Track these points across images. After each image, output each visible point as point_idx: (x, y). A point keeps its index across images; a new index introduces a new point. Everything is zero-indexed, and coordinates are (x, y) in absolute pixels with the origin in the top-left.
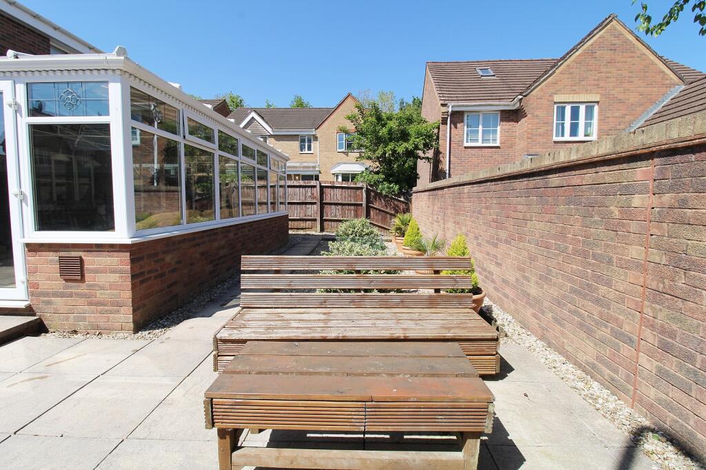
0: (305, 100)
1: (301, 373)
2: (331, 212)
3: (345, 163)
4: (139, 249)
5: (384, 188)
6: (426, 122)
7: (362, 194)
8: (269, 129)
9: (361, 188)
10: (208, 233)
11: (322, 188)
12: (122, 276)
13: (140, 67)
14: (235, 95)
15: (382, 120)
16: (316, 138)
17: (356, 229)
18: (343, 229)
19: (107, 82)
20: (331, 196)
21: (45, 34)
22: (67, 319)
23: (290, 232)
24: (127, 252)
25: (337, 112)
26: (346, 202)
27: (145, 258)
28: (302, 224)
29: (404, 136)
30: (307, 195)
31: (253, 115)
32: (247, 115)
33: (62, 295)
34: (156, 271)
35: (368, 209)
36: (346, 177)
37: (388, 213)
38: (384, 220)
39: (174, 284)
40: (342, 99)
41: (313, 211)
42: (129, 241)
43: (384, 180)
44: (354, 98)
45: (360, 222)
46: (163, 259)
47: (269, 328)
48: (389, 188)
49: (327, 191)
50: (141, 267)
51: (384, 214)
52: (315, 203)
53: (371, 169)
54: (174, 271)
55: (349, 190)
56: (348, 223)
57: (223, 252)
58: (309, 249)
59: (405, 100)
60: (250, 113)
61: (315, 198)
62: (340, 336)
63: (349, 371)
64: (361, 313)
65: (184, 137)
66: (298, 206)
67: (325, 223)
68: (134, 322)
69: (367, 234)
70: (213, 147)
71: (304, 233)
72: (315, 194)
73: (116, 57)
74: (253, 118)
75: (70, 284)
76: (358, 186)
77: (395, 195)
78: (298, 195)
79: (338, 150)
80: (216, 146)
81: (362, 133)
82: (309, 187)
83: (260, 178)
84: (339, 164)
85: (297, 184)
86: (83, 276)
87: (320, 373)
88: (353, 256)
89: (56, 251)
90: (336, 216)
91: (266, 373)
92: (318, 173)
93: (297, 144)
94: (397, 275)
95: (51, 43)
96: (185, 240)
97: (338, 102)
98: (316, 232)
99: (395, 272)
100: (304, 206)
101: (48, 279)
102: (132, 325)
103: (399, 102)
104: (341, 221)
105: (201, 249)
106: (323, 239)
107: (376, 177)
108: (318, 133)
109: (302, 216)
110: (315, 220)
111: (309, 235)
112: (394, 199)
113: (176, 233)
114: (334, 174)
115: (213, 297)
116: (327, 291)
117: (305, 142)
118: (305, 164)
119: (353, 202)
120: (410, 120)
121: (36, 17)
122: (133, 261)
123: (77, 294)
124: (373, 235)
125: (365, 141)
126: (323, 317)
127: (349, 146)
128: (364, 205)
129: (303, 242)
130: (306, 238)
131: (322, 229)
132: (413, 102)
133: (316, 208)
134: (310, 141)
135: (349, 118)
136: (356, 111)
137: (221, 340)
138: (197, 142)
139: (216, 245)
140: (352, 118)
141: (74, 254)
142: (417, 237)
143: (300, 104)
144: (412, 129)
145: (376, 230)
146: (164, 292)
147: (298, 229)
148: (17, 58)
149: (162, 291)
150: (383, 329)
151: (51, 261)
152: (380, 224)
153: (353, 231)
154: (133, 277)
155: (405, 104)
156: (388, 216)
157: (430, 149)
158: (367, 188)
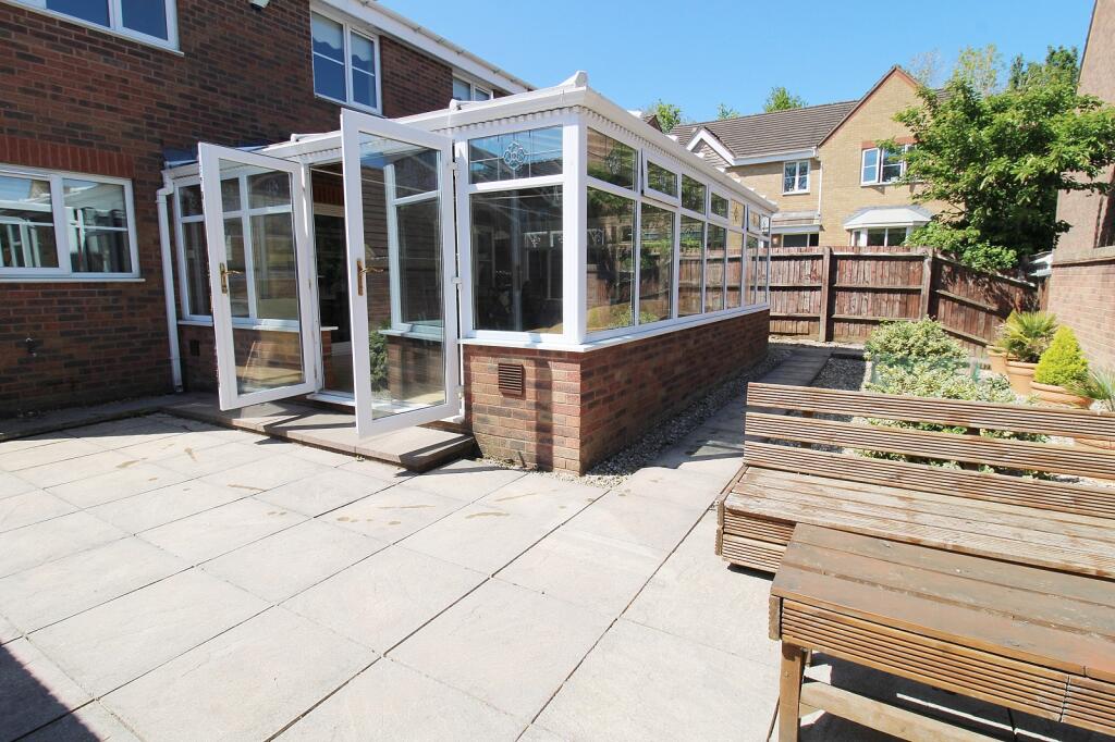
0: (792, 94)
1: (919, 595)
2: (849, 306)
3: (875, 208)
4: (588, 360)
5: (976, 257)
6: (1098, 105)
7: (922, 270)
8: (729, 157)
9: (921, 258)
10: (663, 339)
11: (834, 259)
12: (569, 397)
13: (602, 98)
14: (666, 104)
15: (981, 114)
16: (816, 164)
17: (911, 341)
18: (882, 339)
19: (561, 126)
20: (849, 275)
21: (447, 62)
22: (504, 443)
23: (770, 340)
24: (577, 363)
25: (864, 107)
26: (885, 286)
27: (595, 373)
28: (790, 326)
29: (1039, 141)
30: (803, 273)
31: (703, 135)
32: (693, 136)
33: (499, 413)
34: (605, 391)
35: (934, 300)
36: (875, 237)
37: (983, 309)
38: (970, 323)
39: (623, 412)
40: (878, 79)
41: (814, 303)
42: (581, 349)
43: (981, 240)
44: (907, 76)
45: (917, 326)
46: (613, 376)
47: (805, 507)
48: (987, 256)
49: (845, 265)
50: (591, 385)
51: (973, 311)
52: (819, 288)
53: (946, 217)
54: (622, 393)
55: (893, 263)
56: (893, 328)
57: (679, 370)
58: (810, 374)
59: (1026, 59)
60: (698, 131)
61: (820, 278)
62: (950, 544)
63: (1018, 613)
64: (981, 509)
65: (642, 192)
66: (785, 293)
67: (837, 326)
68: (582, 460)
69: (937, 352)
70: (673, 203)
71: (794, 342)
72: (819, 272)
73: (575, 89)
74: (702, 140)
75: (509, 400)
76: (913, 253)
77: (1003, 271)
78: (786, 274)
79: (863, 184)
80: (678, 201)
81: (932, 147)
82: (807, 258)
83: (711, 246)
84: (863, 210)
85: (786, 254)
86: (524, 391)
87: (955, 603)
88: (940, 399)
89: (496, 357)
90: (860, 312)
91: (854, 580)
92: (815, 230)
93: (778, 179)
94: (1040, 444)
95: (454, 74)
96: (636, 348)
97: (870, 88)
98: (817, 340)
99: (1033, 438)
100: (796, 293)
101: (484, 391)
102: (578, 464)
103: (1010, 65)
104: (876, 323)
105: (654, 363)
106: (833, 356)
107: (959, 235)
108: (822, 154)
109: (792, 312)
110: (817, 319)
111: (803, 346)
112: (1001, 280)
113: (629, 339)
114: (850, 231)
115: (669, 439)
116: (877, 456)
117: (794, 173)
118: (793, 215)
119: (899, 285)
120: (1054, 106)
121: (439, 41)
122: (584, 376)
123: (517, 414)
124: (950, 354)
125: (933, 161)
126: (903, 504)
127: (889, 172)
128: (925, 291)
129: (794, 358)
130: (799, 352)
131: (830, 337)
132: (1050, 59)
133: (820, 297)
134: (803, 171)
135: (901, 118)
136: (920, 103)
137: (731, 511)
138: (656, 198)
139: (671, 357)
140: (907, 119)
141: (515, 361)
142: (1073, 366)
143: (784, 103)
144: (1058, 125)
145: (955, 344)
146: (612, 423)
147: (782, 334)
148: (460, 109)
149: (608, 421)
150: (1041, 547)
151: (491, 368)
152: (960, 332)
153: (904, 345)
154: (583, 398)
155: (1025, 68)
156: (982, 315)
157: (1104, 164)
158: (934, 258)
